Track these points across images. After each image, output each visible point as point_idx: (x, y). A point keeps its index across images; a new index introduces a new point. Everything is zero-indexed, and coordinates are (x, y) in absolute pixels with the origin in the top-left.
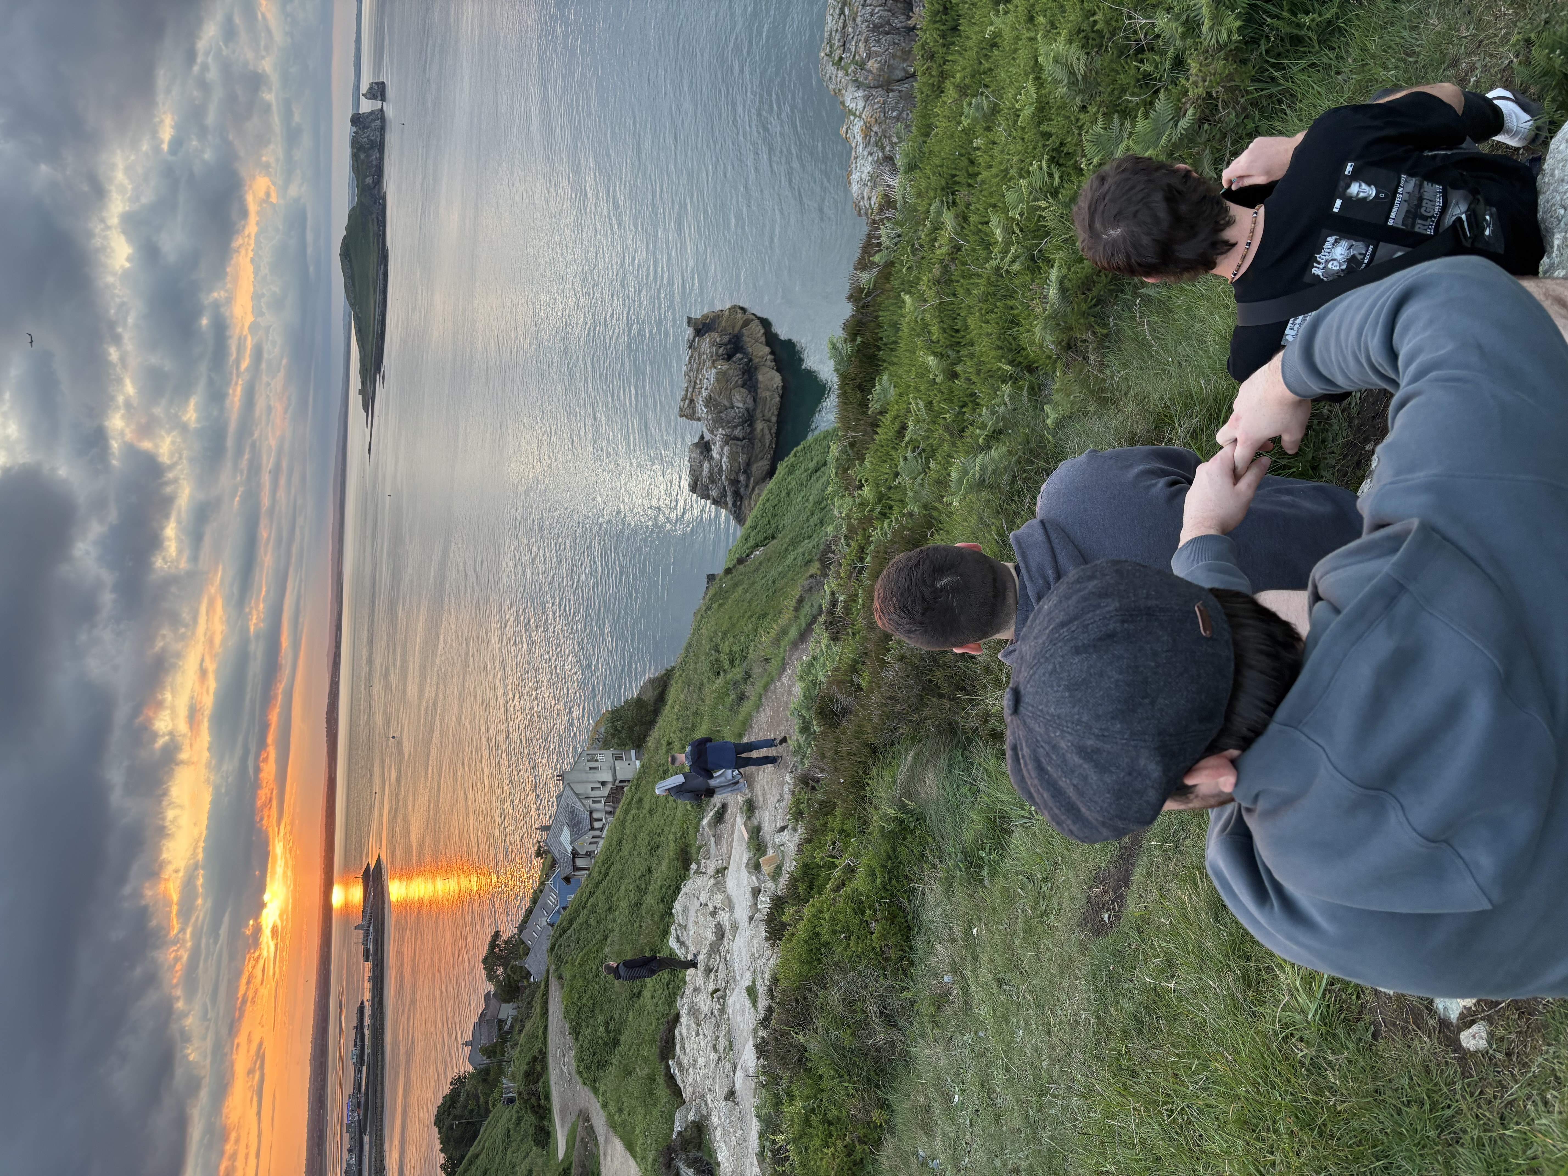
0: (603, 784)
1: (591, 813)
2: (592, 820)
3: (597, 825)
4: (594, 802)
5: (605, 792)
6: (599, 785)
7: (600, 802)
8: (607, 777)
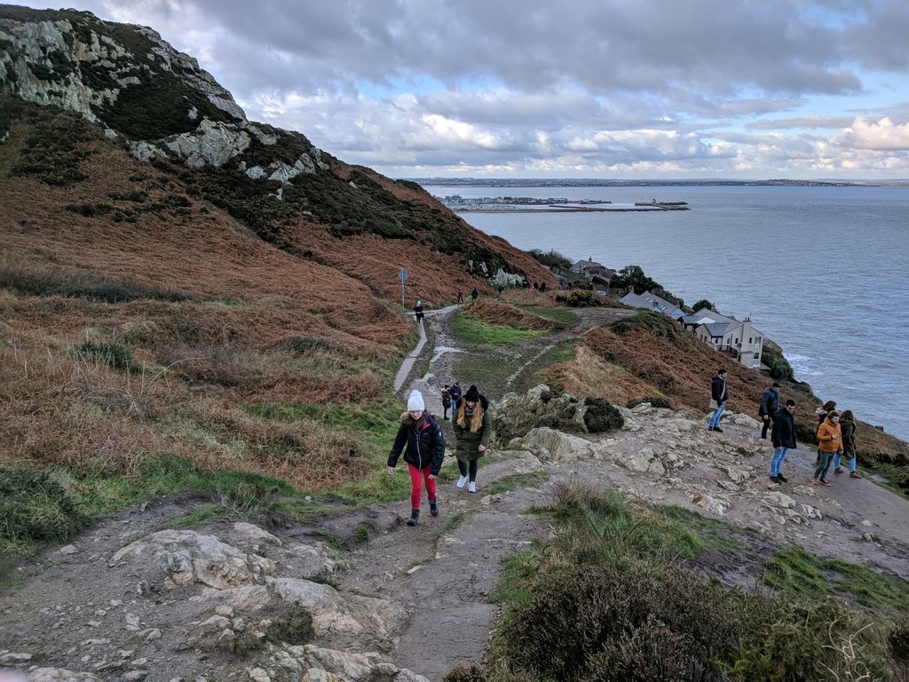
1: (722, 337)
2: (717, 337)
4: (728, 339)
5: (734, 346)
6: (739, 343)
7: (728, 343)
8: (744, 348)
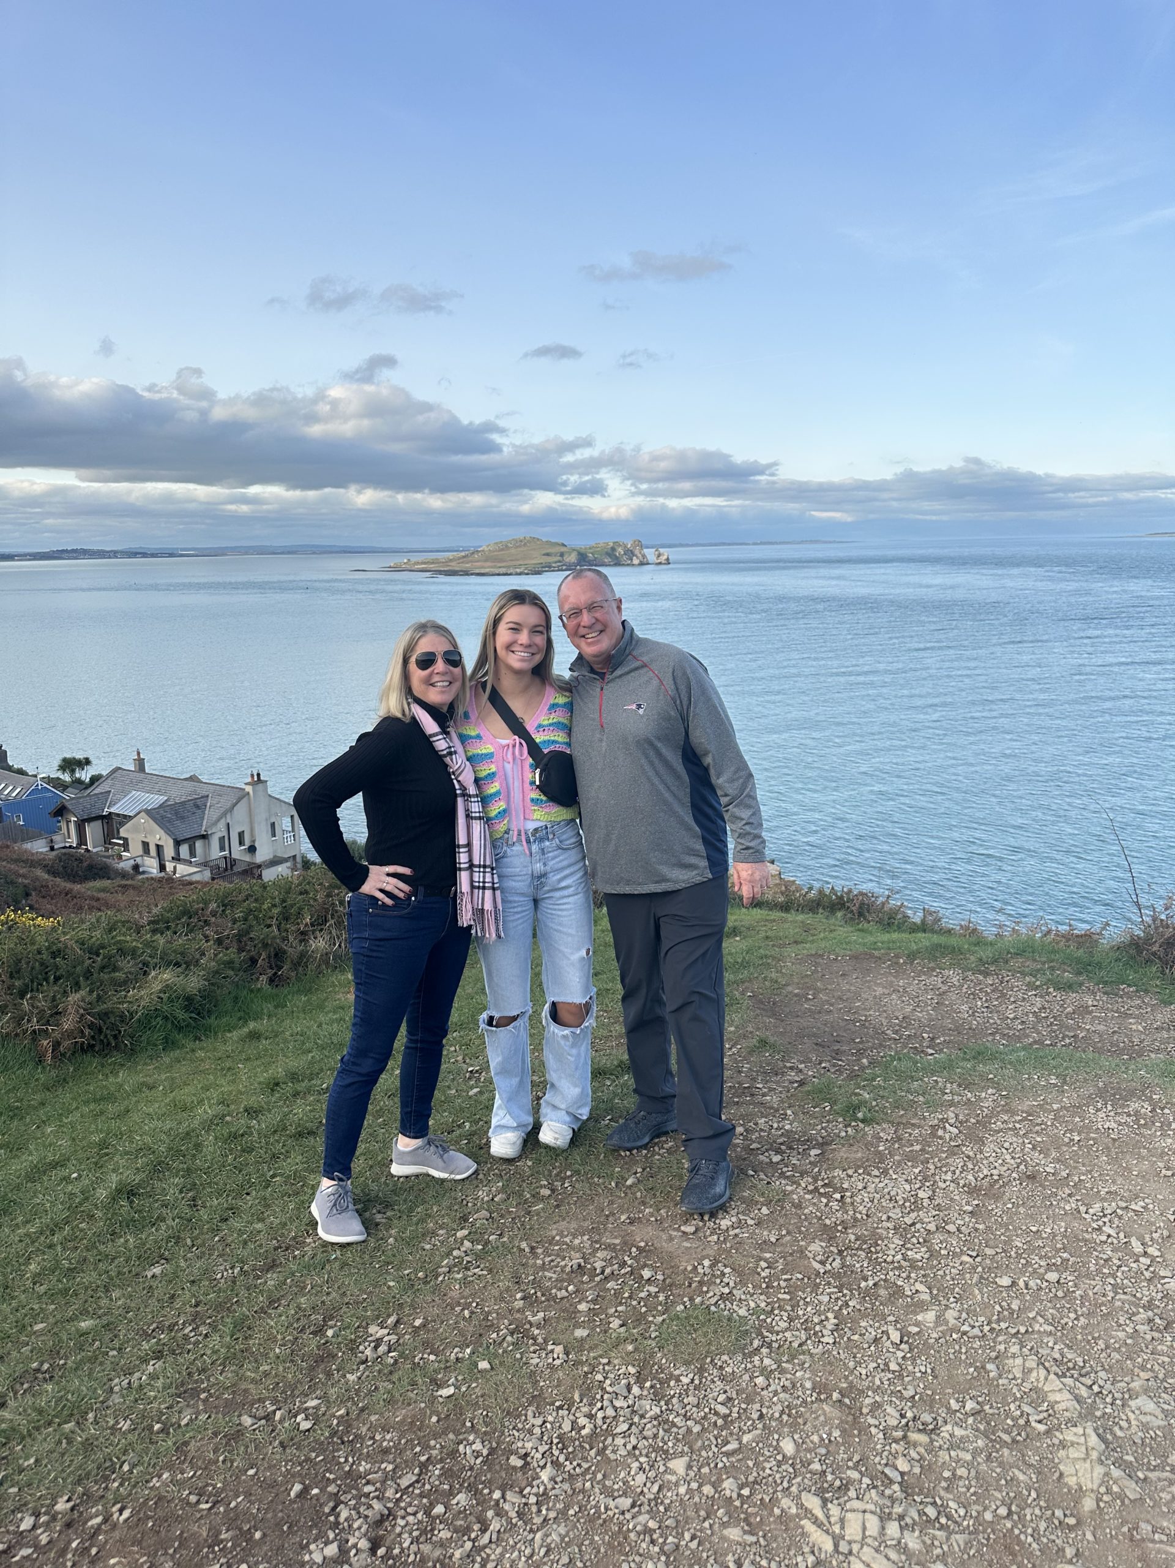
0: (252, 849)
1: (204, 837)
2: (191, 841)
3: (184, 850)
4: (222, 839)
5: (239, 854)
6: (247, 843)
7: (222, 849)
8: (262, 855)
